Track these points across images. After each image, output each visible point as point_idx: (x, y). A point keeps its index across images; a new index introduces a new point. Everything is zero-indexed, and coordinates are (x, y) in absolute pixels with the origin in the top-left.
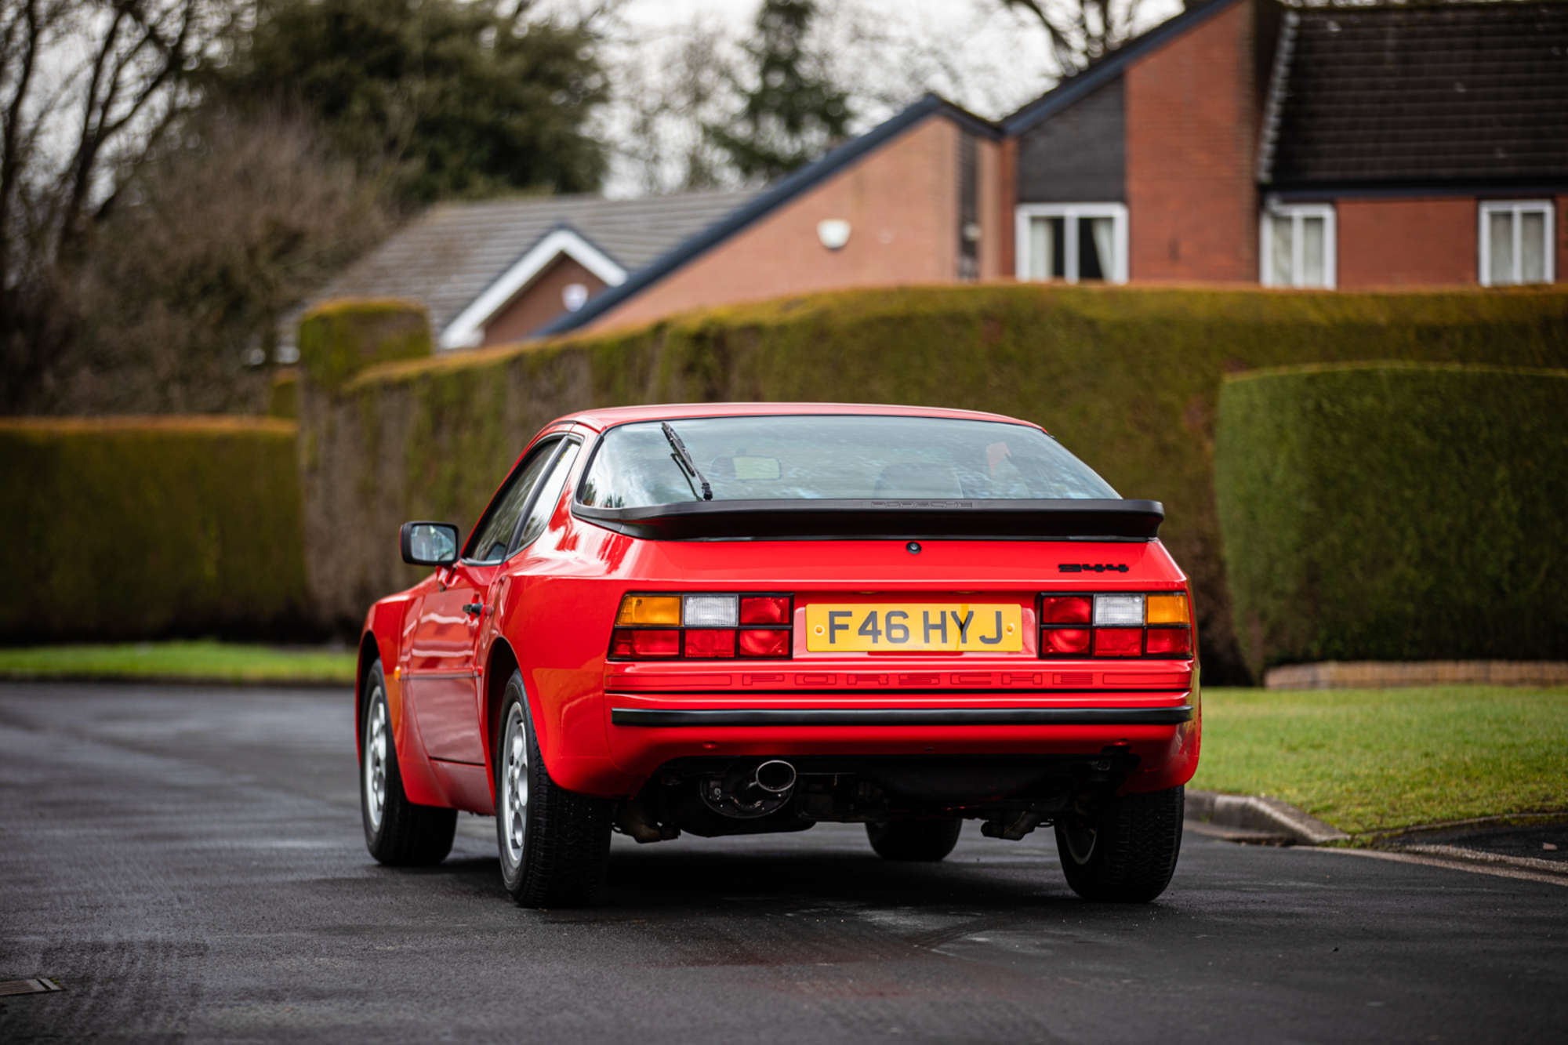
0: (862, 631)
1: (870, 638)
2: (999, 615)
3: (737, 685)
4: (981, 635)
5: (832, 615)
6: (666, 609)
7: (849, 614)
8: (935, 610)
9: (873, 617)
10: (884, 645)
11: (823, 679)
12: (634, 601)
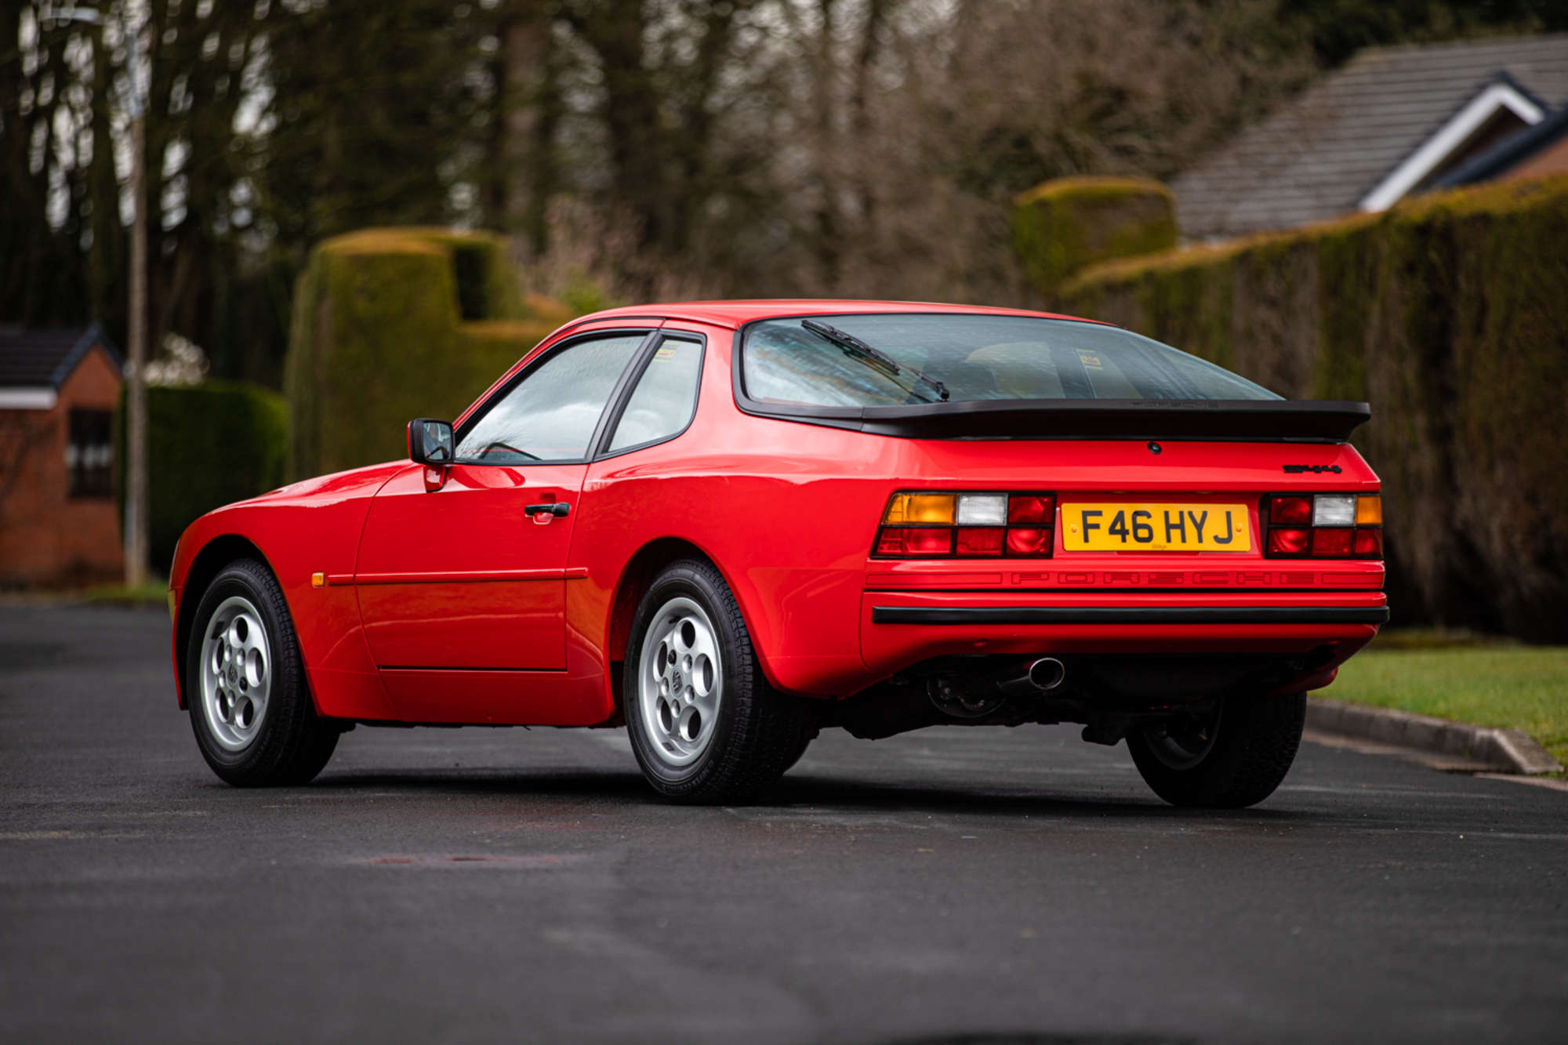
0: (1112, 531)
1: (1119, 537)
2: (1228, 514)
3: (1007, 584)
4: (1214, 535)
5: (1085, 514)
6: (937, 507)
7: (1099, 513)
8: (1174, 509)
9: (1120, 516)
10: (1132, 544)
11: (1082, 578)
12: (906, 499)
